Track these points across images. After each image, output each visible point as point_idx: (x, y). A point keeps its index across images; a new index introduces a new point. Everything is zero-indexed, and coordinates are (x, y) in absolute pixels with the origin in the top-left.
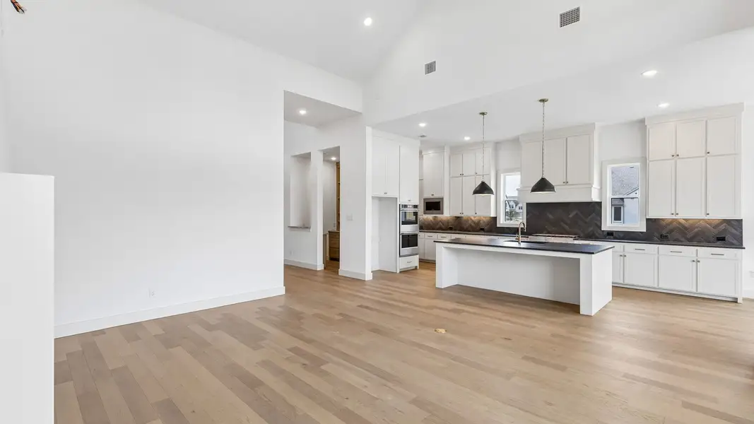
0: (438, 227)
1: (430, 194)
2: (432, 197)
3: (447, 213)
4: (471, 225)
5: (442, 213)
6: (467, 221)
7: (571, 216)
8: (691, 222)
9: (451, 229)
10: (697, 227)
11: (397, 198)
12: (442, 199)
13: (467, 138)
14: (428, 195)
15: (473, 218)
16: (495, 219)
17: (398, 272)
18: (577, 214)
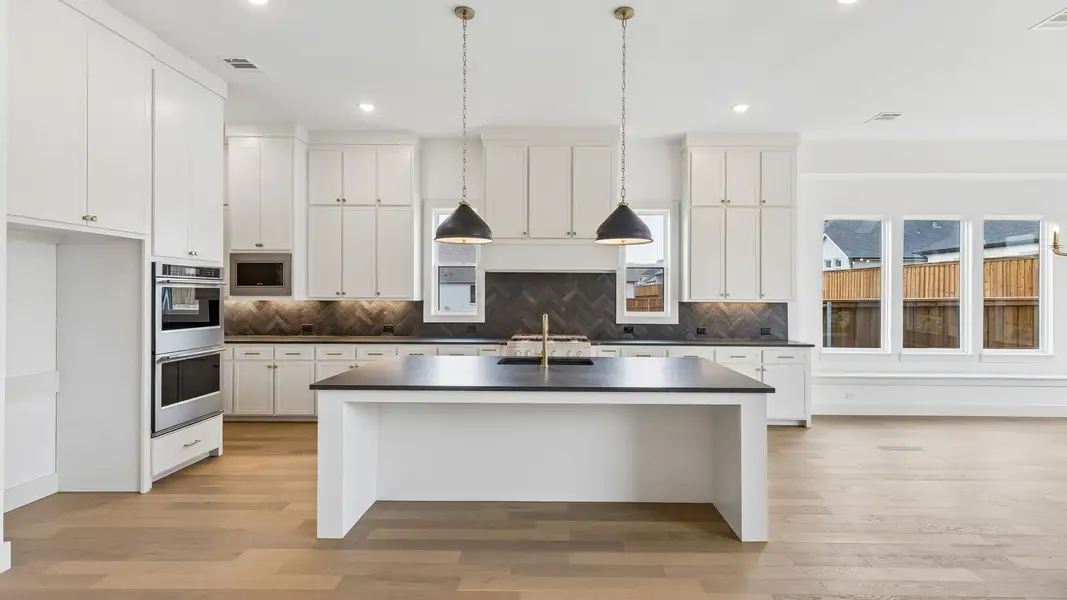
0: (271, 326)
1: (253, 243)
2: (258, 250)
3: (302, 293)
4: (360, 319)
5: (289, 293)
6: (350, 311)
7: (567, 298)
8: (733, 307)
9: (307, 330)
10: (739, 316)
11: (140, 243)
12: (290, 256)
13: (367, 108)
14: (246, 245)
15: (366, 305)
16: (418, 306)
17: (146, 487)
18: (576, 295)
